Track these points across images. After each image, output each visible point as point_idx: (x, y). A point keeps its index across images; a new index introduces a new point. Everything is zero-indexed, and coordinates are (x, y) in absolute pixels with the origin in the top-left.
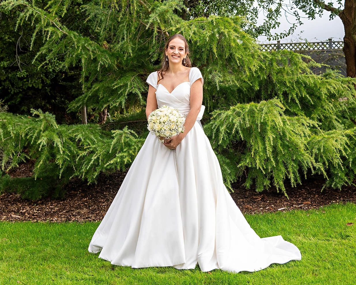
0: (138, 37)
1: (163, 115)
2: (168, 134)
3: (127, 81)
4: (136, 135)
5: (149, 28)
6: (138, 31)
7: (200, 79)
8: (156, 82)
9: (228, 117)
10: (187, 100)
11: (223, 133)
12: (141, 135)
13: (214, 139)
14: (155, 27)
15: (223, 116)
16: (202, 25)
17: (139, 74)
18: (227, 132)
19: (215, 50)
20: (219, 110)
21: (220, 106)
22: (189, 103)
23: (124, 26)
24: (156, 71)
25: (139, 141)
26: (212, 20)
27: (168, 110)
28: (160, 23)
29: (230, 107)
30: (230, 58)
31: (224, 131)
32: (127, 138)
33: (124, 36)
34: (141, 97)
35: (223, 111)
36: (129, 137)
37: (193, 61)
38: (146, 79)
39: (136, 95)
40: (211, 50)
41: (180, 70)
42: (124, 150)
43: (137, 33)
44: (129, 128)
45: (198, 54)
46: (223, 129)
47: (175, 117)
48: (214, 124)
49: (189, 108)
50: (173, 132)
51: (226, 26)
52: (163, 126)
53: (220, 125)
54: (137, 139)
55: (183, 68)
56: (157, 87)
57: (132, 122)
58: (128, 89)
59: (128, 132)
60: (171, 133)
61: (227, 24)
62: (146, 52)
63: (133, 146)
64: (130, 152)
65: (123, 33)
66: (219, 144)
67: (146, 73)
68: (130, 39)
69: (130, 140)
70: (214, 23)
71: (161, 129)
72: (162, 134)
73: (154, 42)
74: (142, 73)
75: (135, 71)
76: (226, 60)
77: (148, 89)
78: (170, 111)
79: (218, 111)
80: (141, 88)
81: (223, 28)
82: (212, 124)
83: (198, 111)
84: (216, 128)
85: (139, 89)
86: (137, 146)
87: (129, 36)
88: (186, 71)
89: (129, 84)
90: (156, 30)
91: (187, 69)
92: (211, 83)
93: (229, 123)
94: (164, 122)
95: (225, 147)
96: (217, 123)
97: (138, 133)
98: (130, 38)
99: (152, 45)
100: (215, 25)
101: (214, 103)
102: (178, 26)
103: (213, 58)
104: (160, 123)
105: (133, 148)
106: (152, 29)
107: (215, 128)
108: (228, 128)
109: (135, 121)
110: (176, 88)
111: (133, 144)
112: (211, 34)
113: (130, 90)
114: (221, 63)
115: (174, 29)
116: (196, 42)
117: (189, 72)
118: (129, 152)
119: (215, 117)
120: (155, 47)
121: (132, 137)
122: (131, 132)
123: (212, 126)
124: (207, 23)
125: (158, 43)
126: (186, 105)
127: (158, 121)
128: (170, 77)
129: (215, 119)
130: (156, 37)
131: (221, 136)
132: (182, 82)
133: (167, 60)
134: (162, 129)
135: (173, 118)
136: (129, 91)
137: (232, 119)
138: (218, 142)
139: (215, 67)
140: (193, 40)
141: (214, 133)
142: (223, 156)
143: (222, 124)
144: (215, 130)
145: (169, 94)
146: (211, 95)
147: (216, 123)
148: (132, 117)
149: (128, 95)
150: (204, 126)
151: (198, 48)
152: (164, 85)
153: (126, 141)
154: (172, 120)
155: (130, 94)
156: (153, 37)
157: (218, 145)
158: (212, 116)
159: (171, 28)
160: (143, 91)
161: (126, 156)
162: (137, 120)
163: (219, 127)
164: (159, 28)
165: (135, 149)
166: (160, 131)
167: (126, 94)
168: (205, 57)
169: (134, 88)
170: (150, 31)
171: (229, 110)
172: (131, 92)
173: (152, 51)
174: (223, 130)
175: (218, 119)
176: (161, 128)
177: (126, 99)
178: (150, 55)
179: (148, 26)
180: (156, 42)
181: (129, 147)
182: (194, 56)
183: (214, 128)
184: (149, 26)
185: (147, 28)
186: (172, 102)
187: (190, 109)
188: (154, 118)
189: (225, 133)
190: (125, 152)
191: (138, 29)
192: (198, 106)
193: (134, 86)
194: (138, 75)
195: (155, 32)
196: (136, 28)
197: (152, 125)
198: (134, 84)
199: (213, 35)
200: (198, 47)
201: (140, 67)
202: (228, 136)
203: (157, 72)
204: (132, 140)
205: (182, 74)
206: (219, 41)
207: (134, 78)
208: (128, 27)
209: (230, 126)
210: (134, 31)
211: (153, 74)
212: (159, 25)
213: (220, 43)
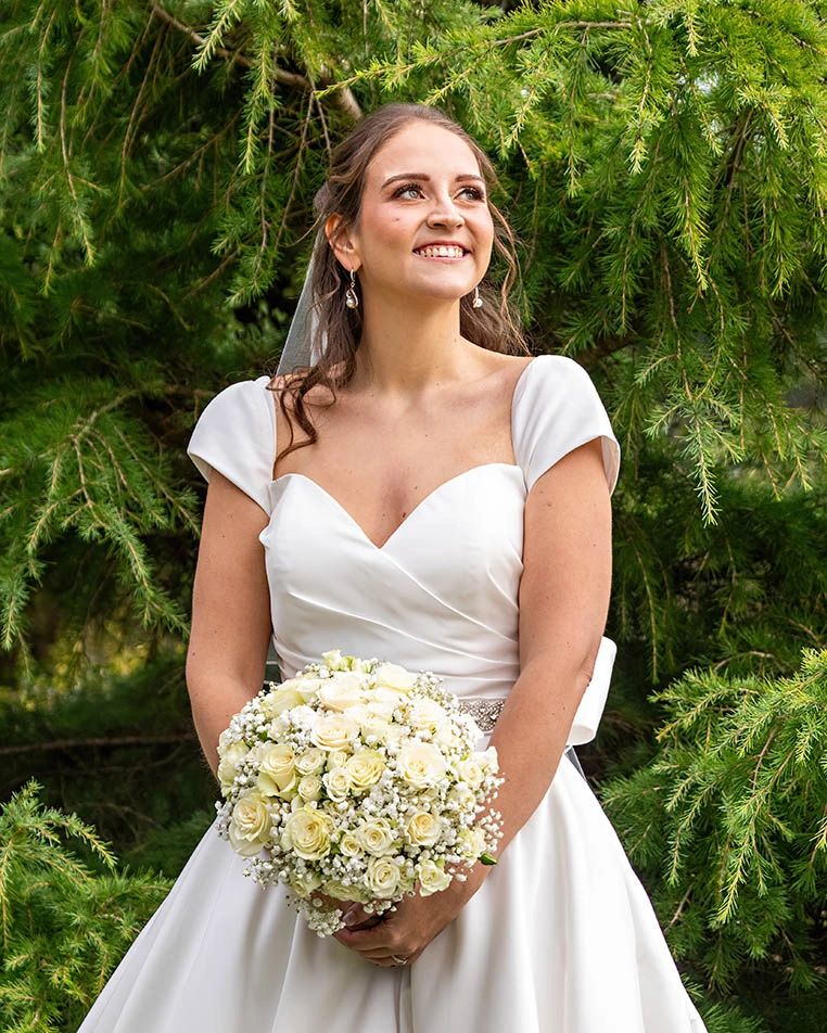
0: (129, 121)
1: (338, 738)
2: (385, 885)
3: (40, 450)
4: (101, 848)
5: (215, 58)
6: (136, 78)
7: (594, 447)
8: (261, 456)
9: (782, 727)
10: (497, 599)
11: (745, 849)
12: (140, 848)
13: (679, 891)
14: (263, 54)
15: (752, 718)
16: (605, 49)
17: (133, 393)
18: (776, 836)
19: (693, 238)
20: (720, 673)
21: (730, 647)
22: (514, 620)
23: (33, 40)
24: (259, 371)
25: (123, 898)
26: (679, 18)
27: (368, 694)
28: (295, 23)
29: (805, 651)
30: (806, 293)
31: (751, 830)
32: (34, 871)
33: (31, 109)
34: (141, 570)
35: (751, 681)
36: (46, 867)
37: (536, 312)
38: (189, 433)
39: (105, 553)
40: (663, 239)
41: (448, 374)
42: (12, 963)
43: (125, 91)
44: (48, 801)
45: (569, 256)
46: (743, 814)
47: (433, 750)
48: (685, 777)
49: (509, 661)
50: (427, 867)
51: (783, 60)
52: (345, 824)
53: (725, 784)
54: (105, 882)
55: (466, 358)
56: (276, 493)
57: (76, 749)
58: (46, 511)
59: (43, 828)
60: (410, 873)
61: (786, 47)
62: (183, 232)
63: (80, 930)
64: (55, 979)
65: (26, 94)
66: (713, 925)
67: (183, 391)
68: (75, 134)
69: (54, 888)
70: (693, 37)
71: (335, 845)
72: (346, 882)
73: (248, 163)
74: (157, 386)
75: (104, 371)
76: (777, 303)
77: (200, 510)
78: (386, 702)
79: (712, 684)
80: (147, 500)
81: (756, 74)
82: (668, 780)
83: (580, 680)
84: (697, 805)
85: (133, 508)
86: (110, 931)
87: (69, 116)
88: (495, 382)
89: (56, 469)
90: (265, 72)
91: (494, 368)
92: (665, 464)
93: (790, 772)
94: (357, 792)
95: (758, 951)
96: (706, 764)
97: (117, 832)
98: (78, 129)
99: (237, 185)
100: (693, 51)
101: (684, 621)
102: (425, 56)
103: (678, 288)
104: (323, 798)
105: (75, 944)
106: (241, 69)
107: (688, 806)
108: (780, 807)
109: (98, 741)
110: (422, 506)
111: (78, 919)
112: (661, 118)
113: (63, 513)
114: (742, 326)
115: (396, 75)
116: (556, 174)
117: (508, 393)
118: (42, 977)
119: (687, 722)
120: (256, 203)
121: (70, 870)
122: (60, 830)
123: (665, 793)
124: (640, 38)
125: (281, 166)
126: (495, 634)
127: (309, 788)
128: (371, 420)
129: (687, 738)
130: (263, 124)
131: (732, 870)
132: (461, 461)
133: (350, 303)
134: (343, 849)
135: (422, 765)
136: (53, 521)
137: (814, 743)
138: (711, 906)
139: (696, 355)
140: (535, 152)
141: (676, 842)
142: (739, 1018)
143: (738, 779)
144: (686, 822)
145: (370, 554)
146: (666, 563)
147: (696, 772)
148: (77, 710)
149: (46, 552)
150: (606, 791)
151: (572, 217)
152: (330, 484)
153: (26, 892)
154: (417, 781)
155: (62, 547)
156: (241, 122)
157: (709, 933)
158: (669, 716)
159: (375, 66)
160: (162, 521)
161: (19, 1010)
162: (111, 733)
163: (715, 796)
164: (290, 62)
165: (90, 954)
166: (330, 865)
167: (30, 548)
168: (621, 281)
169: (90, 504)
170: (222, 82)
171: (792, 677)
172: (73, 530)
173: (230, 227)
174: (743, 824)
175: (714, 739)
176: (335, 837)
177: (30, 581)
178: (216, 260)
179: (208, 44)
180: (267, 161)
181: (49, 938)
182: (541, 271)
183: (683, 807)
184: (218, 45)
185: (200, 62)
186: (392, 612)
187: (517, 671)
188: (271, 761)
189: (761, 848)
190: (18, 974)
191: (133, 64)
192: (581, 647)
193: (91, 490)
194: (126, 401)
195: (262, 88)
196: (120, 57)
197: (259, 814)
198: (93, 473)
199: (682, 124)
200: (571, 205)
201: (140, 343)
202: (782, 865)
203: (264, 380)
204: (70, 889)
205: (464, 402)
206: (727, 173)
207: (97, 424)
208: (61, 49)
209: (798, 791)
210: (107, 78)
211: (239, 396)
212: (287, 40)
213: (734, 185)
